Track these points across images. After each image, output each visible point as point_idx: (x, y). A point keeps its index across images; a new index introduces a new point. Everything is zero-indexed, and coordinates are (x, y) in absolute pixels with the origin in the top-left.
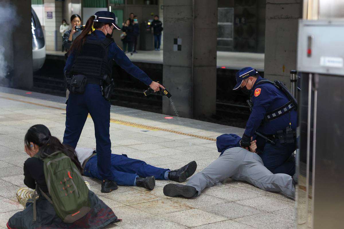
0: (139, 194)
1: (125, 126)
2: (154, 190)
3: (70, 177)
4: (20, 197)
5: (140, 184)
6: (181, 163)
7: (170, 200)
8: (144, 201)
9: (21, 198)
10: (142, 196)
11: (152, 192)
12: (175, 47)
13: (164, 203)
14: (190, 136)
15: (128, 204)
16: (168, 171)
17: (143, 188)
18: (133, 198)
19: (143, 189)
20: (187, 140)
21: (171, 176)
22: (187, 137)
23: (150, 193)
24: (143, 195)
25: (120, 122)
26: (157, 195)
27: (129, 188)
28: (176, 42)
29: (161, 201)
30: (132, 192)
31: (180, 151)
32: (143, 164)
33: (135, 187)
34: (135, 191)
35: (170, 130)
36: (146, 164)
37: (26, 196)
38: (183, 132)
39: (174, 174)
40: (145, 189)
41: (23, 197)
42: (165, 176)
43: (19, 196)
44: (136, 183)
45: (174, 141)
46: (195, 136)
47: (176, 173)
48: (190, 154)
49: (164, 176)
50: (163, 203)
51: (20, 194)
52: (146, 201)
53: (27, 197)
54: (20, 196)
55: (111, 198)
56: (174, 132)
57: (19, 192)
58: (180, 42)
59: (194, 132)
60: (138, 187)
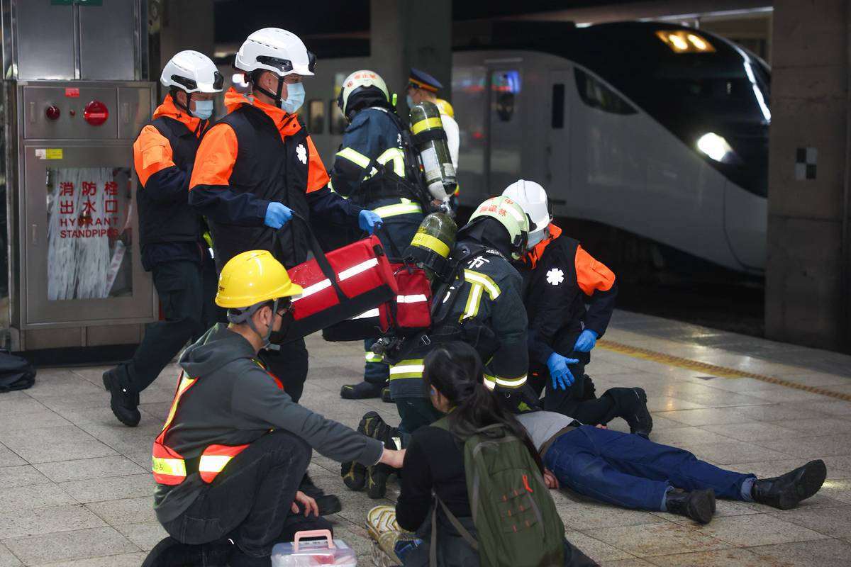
0: (672, 532)
1: (655, 363)
2: (711, 523)
3: (527, 487)
4: (379, 530)
5: (676, 508)
6: (791, 462)
7: (751, 551)
8: (684, 549)
9: (381, 532)
10: (680, 537)
11: (706, 529)
12: (801, 171)
13: (733, 558)
14: (823, 393)
15: (642, 555)
16: (751, 479)
17: (685, 518)
18: (656, 540)
19: (684, 521)
20: (813, 405)
21: (759, 492)
22: (813, 397)
23: (700, 530)
24: (681, 534)
25: (643, 353)
26: (717, 537)
27: (647, 516)
28: (801, 156)
29: (725, 553)
30: (655, 526)
31: (791, 432)
32: (687, 458)
33: (664, 515)
34: (663, 524)
35: (770, 377)
36: (695, 459)
37: (395, 527)
38: (803, 385)
39: (768, 488)
40: (690, 521)
41: (386, 529)
42: (742, 491)
43: (375, 526)
44: (666, 504)
45: (778, 404)
46: (836, 395)
47: (771, 484)
48: (815, 438)
49: (739, 491)
50: (730, 556)
51: (378, 521)
52: (687, 551)
53: (396, 529)
54: (377, 527)
55: (600, 538)
56: (781, 383)
57: (374, 517)
58: (812, 156)
59: (834, 385)
60: (672, 515)
